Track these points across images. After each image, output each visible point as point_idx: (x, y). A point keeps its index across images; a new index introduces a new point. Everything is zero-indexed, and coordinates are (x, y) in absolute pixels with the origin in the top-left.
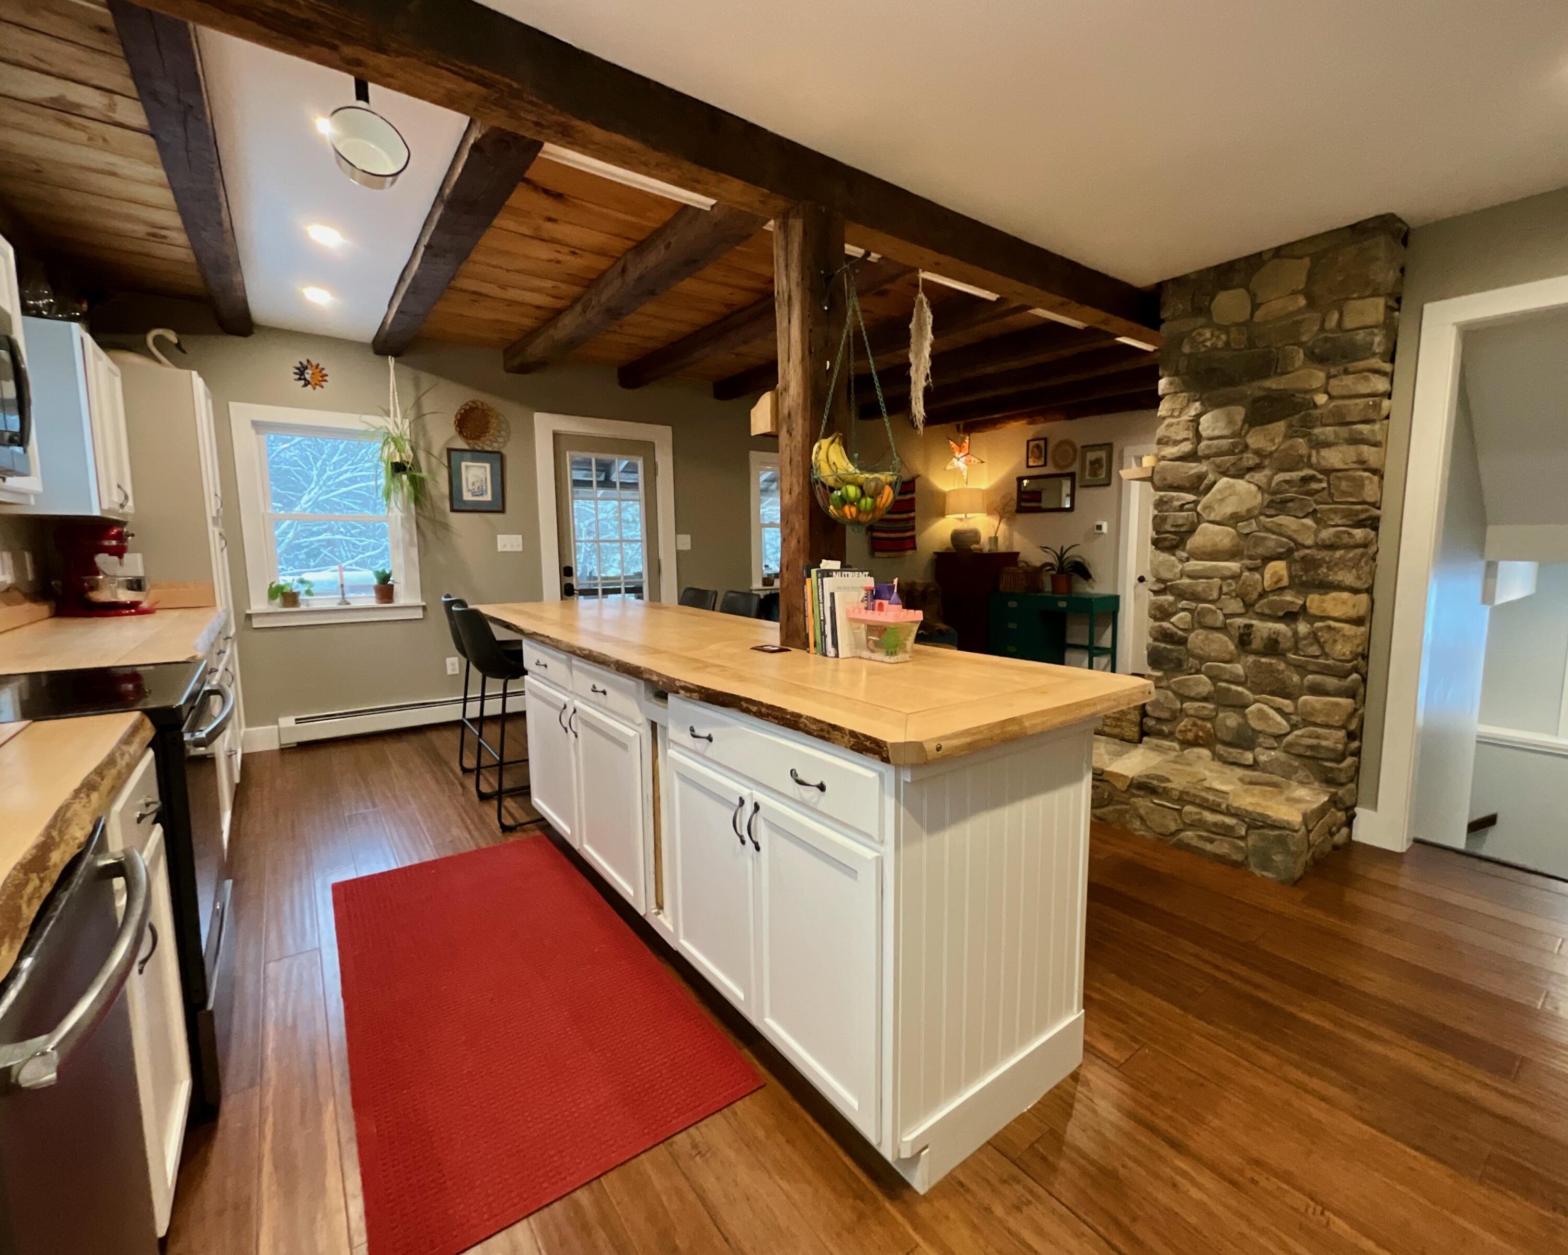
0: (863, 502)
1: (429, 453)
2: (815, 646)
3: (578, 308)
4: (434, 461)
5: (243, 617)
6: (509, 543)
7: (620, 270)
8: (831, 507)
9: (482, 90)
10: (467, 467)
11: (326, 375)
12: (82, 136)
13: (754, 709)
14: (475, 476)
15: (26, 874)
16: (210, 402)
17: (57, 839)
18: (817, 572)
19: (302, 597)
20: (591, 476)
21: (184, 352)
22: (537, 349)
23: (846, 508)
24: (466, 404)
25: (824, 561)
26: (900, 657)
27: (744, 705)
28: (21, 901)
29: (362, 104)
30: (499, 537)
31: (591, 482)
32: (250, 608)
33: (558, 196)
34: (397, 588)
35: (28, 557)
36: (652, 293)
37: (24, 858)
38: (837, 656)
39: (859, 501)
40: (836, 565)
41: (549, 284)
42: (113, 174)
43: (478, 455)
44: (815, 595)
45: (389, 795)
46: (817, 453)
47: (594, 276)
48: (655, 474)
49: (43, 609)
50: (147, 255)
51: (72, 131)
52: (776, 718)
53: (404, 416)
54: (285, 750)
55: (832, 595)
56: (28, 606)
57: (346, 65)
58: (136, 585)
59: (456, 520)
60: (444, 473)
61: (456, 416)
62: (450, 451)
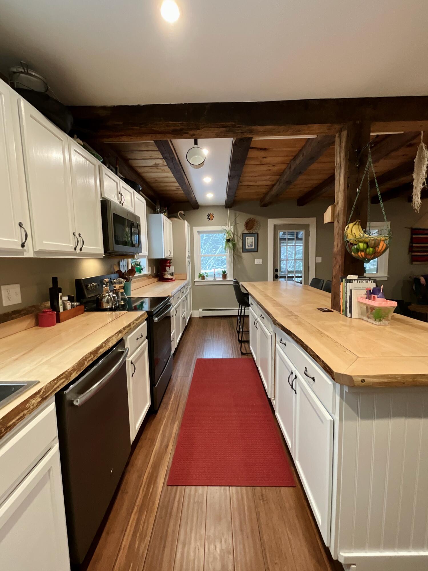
0: (368, 250)
1: (237, 236)
2: (343, 311)
3: (278, 183)
4: (239, 238)
5: (193, 282)
6: (258, 261)
7: (289, 167)
8: (353, 253)
9: (224, 129)
10: (247, 238)
11: (214, 216)
12: (160, 170)
13: (295, 339)
14: (249, 241)
15: (90, 355)
16: (189, 228)
17: (104, 346)
18: (345, 280)
19: (206, 277)
20: (294, 236)
21: (185, 216)
22: (268, 198)
23: (359, 253)
24: (248, 219)
25: (349, 276)
26: (384, 322)
27: (293, 336)
28: (86, 362)
29: (196, 146)
30: (256, 259)
31: (286, 239)
32: (195, 280)
33: (265, 149)
34: (227, 275)
35: (154, 268)
36: (300, 173)
37: (92, 351)
38: (351, 317)
39: (366, 250)
40: (356, 277)
41: (268, 178)
42: (167, 177)
43: (250, 234)
44: (344, 290)
45: (217, 335)
46: (347, 230)
47: (282, 171)
48: (309, 235)
49: (156, 279)
50: (177, 194)
51: (159, 170)
52: (301, 345)
53: (231, 225)
54: (200, 317)
55: (351, 291)
56: (153, 279)
57: (191, 137)
58: (172, 274)
59: (244, 255)
60: (241, 241)
61: (245, 223)
62: (243, 234)
